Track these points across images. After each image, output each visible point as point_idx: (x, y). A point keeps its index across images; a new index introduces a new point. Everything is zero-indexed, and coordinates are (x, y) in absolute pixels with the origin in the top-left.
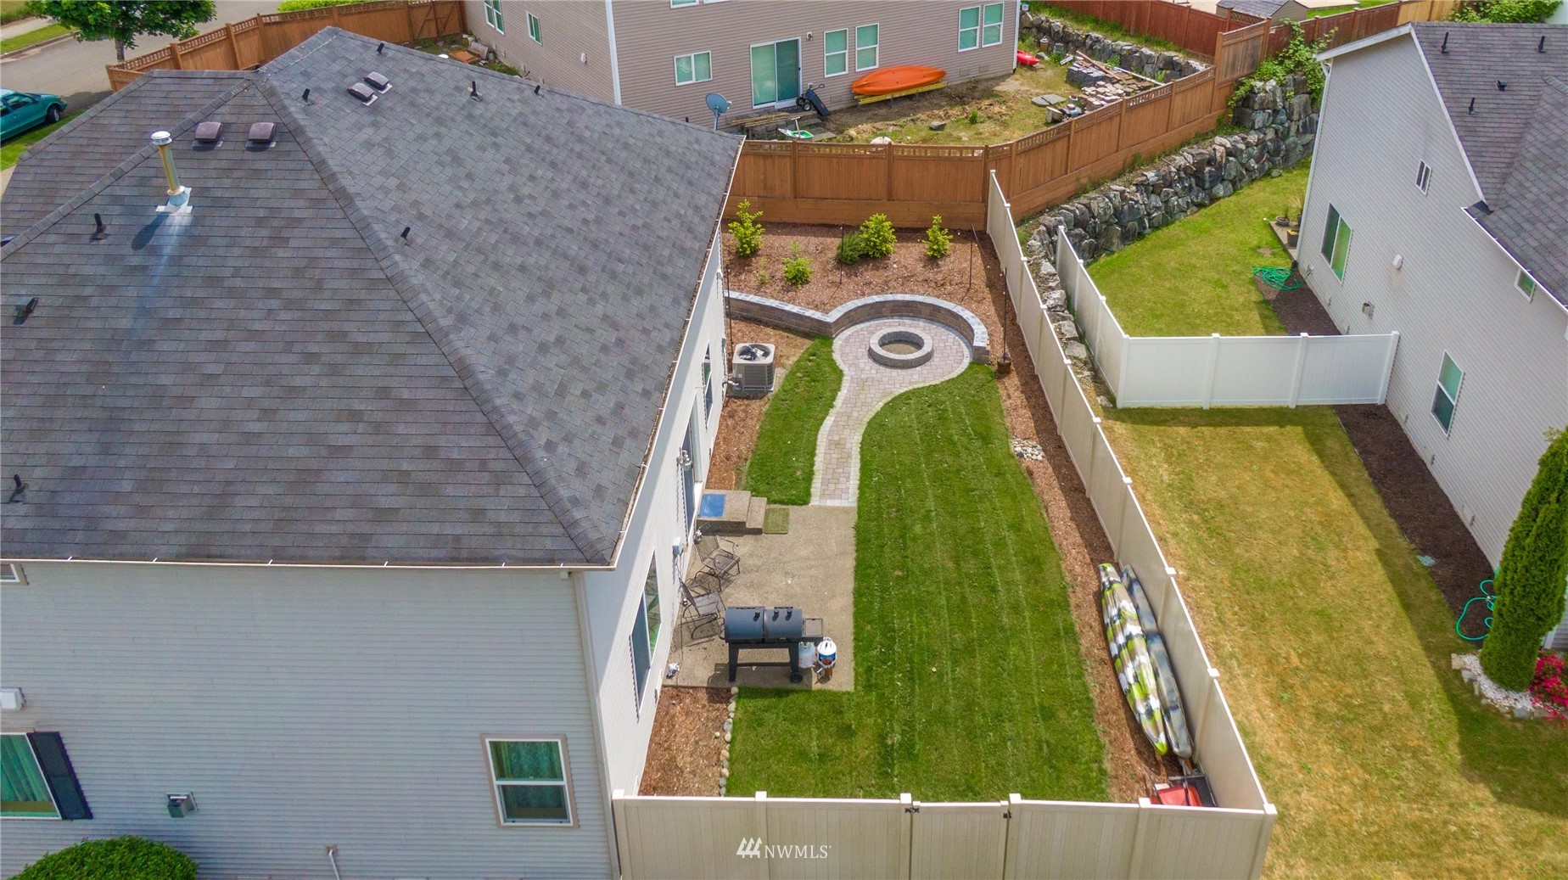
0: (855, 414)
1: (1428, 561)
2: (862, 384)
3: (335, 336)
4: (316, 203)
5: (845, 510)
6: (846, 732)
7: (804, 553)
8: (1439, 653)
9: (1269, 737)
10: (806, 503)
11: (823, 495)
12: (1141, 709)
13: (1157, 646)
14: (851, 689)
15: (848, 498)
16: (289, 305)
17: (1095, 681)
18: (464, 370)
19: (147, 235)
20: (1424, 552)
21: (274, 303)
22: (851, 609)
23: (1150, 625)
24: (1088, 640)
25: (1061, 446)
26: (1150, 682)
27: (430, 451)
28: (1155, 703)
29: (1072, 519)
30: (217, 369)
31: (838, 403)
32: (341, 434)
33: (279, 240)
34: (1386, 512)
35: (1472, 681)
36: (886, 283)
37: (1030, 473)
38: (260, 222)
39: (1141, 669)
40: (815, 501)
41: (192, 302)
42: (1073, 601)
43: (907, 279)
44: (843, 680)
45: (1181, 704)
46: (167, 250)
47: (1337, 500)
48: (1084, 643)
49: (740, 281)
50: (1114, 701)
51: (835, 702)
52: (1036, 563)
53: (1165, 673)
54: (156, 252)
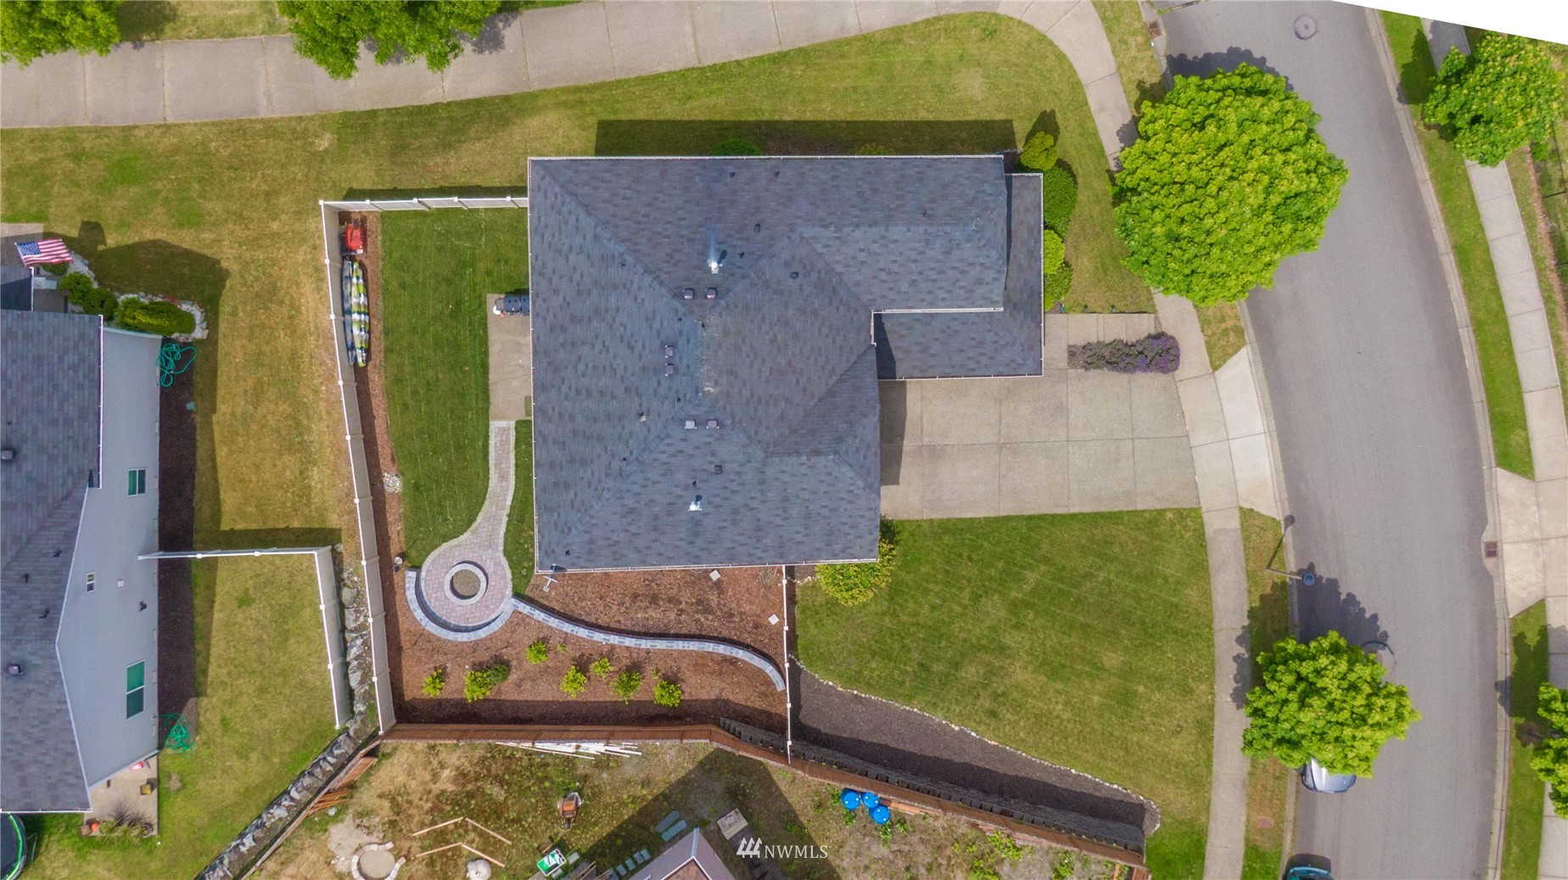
0: (494, 508)
1: (190, 406)
2: (491, 545)
3: (638, 223)
4: (660, 269)
5: (497, 418)
6: (489, 273)
7: (515, 383)
8: (211, 341)
9: (308, 287)
10: (517, 422)
11: (507, 430)
12: (361, 281)
13: (347, 306)
14: (488, 295)
15: (495, 425)
16: (659, 233)
17: (379, 306)
18: (589, 214)
19: (722, 256)
20: (190, 412)
21: (665, 233)
22: (490, 343)
23: (347, 317)
24: (378, 328)
25: (372, 485)
26: (354, 289)
27: (595, 188)
28: (354, 280)
29: (374, 417)
30: (679, 212)
31: (505, 519)
32: (628, 193)
33: (670, 255)
34: (198, 444)
35: (202, 322)
36: (475, 651)
37: (393, 460)
38: (680, 261)
39: (357, 299)
40: (513, 423)
41: (696, 233)
42: (382, 354)
43: (459, 655)
44: (491, 298)
45: (343, 279)
46: (712, 250)
47: (222, 453)
48: (380, 327)
49: (579, 650)
50: (372, 295)
51: (495, 289)
52: (398, 380)
53: (347, 292)
54: (717, 250)
